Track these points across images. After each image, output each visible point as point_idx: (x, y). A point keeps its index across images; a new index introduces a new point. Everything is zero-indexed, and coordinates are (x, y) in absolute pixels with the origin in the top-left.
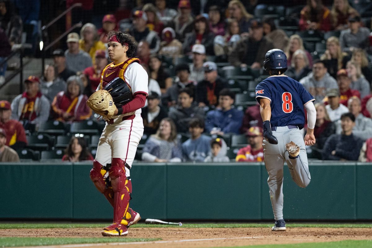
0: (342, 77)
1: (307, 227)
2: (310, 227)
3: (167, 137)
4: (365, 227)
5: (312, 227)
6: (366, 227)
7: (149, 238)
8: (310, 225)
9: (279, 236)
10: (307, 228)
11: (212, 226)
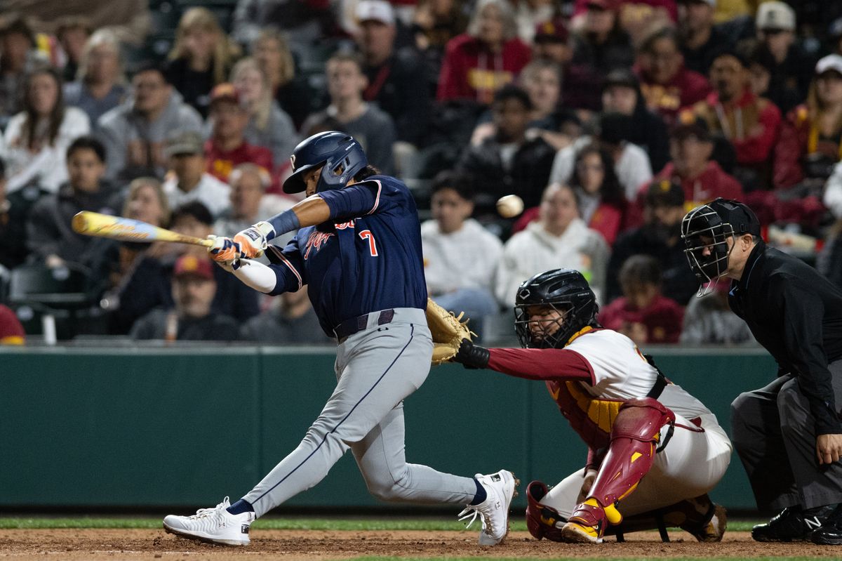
1: (125, 527)
2: (131, 528)
4: (286, 528)
5: (138, 527)
6: (290, 526)
8: (133, 522)
9: (46, 553)
10: (124, 530)
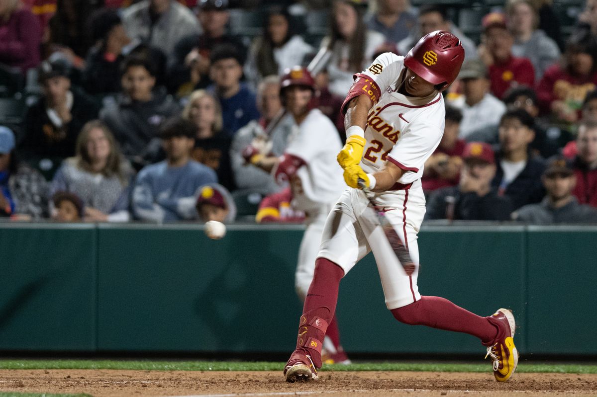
0: (496, 31)
3: (100, 165)
7: (60, 392)
11: (201, 366)
